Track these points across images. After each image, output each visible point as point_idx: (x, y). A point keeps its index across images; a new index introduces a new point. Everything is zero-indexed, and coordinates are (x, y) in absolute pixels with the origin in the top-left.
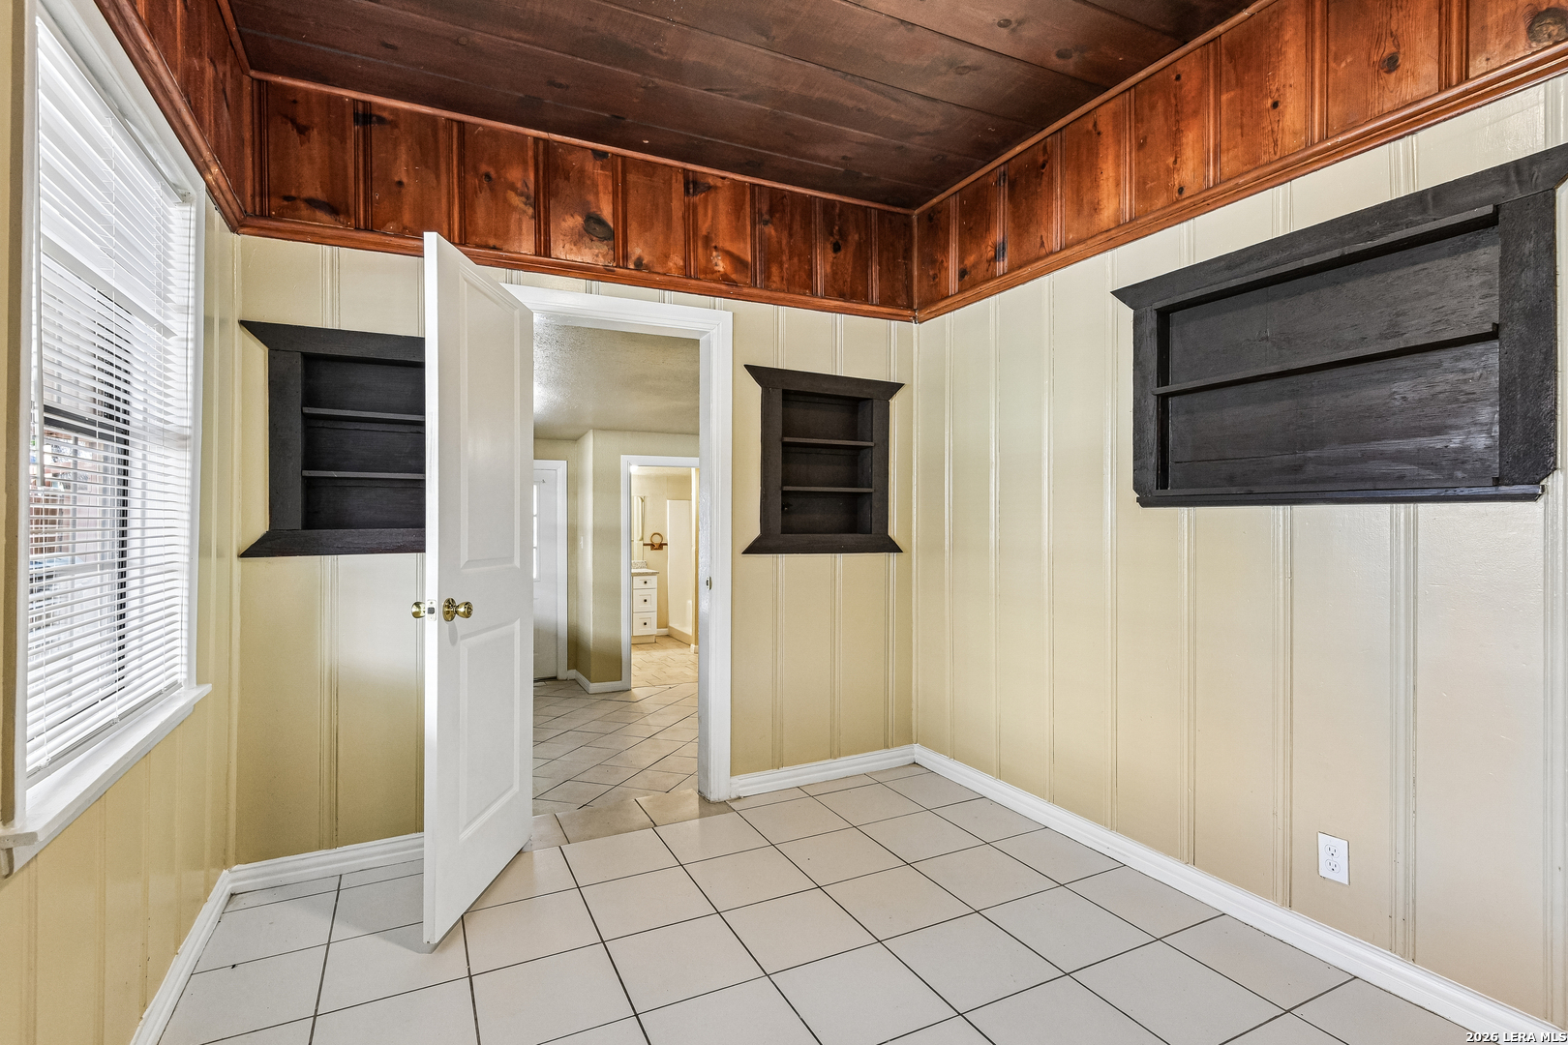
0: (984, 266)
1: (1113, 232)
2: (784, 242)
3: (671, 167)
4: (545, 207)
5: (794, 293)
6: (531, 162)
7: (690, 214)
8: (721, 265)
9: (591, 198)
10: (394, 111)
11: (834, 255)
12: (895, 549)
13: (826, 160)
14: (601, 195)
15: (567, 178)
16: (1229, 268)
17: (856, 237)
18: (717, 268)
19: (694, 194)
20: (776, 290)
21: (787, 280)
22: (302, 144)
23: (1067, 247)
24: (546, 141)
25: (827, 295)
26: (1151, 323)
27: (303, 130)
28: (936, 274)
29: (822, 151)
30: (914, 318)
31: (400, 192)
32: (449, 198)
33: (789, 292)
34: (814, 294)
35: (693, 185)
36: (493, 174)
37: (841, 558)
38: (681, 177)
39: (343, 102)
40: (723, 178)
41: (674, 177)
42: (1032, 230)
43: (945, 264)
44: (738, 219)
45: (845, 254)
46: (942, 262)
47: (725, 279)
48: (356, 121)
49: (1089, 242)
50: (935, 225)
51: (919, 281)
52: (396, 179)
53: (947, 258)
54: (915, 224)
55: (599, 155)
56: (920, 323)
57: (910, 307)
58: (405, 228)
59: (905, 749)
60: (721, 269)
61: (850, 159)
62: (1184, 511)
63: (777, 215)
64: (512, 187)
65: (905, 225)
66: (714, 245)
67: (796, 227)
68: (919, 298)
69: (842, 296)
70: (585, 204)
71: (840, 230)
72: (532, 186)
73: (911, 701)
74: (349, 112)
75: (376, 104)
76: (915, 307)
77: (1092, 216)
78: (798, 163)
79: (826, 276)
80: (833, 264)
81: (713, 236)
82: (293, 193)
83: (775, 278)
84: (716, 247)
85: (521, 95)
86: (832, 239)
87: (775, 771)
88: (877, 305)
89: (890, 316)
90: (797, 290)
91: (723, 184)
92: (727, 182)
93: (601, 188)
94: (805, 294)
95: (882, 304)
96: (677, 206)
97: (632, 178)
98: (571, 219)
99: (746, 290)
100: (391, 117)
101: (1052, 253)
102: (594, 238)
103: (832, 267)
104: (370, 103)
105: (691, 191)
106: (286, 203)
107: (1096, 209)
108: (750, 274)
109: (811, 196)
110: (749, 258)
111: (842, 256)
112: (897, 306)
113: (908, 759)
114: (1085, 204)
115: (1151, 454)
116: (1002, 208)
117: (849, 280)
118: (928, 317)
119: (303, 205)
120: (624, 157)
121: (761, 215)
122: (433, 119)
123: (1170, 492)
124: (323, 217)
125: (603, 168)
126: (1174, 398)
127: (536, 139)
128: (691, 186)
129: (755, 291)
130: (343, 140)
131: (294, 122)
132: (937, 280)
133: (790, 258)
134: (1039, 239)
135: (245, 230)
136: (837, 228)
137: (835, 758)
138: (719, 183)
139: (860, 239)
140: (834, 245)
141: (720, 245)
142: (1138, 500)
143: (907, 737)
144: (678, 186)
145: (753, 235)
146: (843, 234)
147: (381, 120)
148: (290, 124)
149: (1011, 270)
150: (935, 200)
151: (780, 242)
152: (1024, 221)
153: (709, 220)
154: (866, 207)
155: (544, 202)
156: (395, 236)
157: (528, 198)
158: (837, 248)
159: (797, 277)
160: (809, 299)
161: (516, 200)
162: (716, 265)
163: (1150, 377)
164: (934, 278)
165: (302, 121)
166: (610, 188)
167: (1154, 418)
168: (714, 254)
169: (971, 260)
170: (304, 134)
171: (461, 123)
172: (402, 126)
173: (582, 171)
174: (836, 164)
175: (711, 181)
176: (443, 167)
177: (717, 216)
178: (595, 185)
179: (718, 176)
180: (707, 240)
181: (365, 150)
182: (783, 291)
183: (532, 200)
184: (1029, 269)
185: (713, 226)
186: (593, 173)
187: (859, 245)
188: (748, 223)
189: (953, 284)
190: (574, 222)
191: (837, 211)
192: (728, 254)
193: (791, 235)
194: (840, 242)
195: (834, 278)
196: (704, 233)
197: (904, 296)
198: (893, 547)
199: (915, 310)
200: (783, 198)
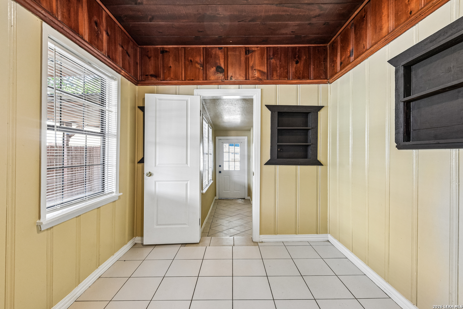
0: (347, 59)
1: (387, 37)
2: (278, 64)
3: (241, 47)
4: (205, 66)
5: (281, 80)
6: (202, 55)
7: (247, 60)
8: (257, 74)
9: (218, 61)
10: (169, 48)
11: (296, 65)
12: (320, 164)
13: (286, 34)
14: (221, 60)
15: (211, 57)
16: (431, 42)
17: (305, 57)
18: (255, 76)
19: (248, 54)
20: (275, 80)
21: (279, 76)
22: (150, 61)
23: (372, 46)
24: (206, 48)
25: (293, 79)
26: (402, 71)
27: (149, 58)
28: (334, 65)
29: (284, 31)
30: (328, 82)
31: (170, 69)
32: (182, 69)
33: (279, 80)
34: (288, 79)
35: (248, 51)
36: (192, 60)
37: (299, 167)
38: (244, 50)
39: (158, 49)
40: (257, 47)
41: (242, 51)
42: (361, 42)
43: (336, 61)
44: (262, 59)
45: (300, 65)
46: (336, 60)
47: (258, 79)
48: (161, 53)
49: (379, 43)
50: (334, 48)
51: (329, 69)
52: (169, 66)
53: (337, 58)
54: (328, 49)
55: (220, 48)
56: (331, 83)
57: (326, 78)
58: (172, 78)
59: (324, 235)
60: (257, 76)
61: (294, 32)
62: (414, 151)
63: (276, 55)
64: (197, 62)
65: (324, 50)
66: (254, 69)
67: (282, 58)
68: (329, 75)
69: (299, 78)
70: (216, 63)
71: (298, 56)
72: (202, 61)
73: (327, 219)
74: (160, 52)
75: (165, 47)
76: (328, 78)
77: (380, 32)
78: (278, 37)
79: (293, 73)
80: (295, 68)
81: (254, 66)
82: (148, 74)
83: (275, 76)
84: (255, 69)
85: (194, 37)
86: (295, 60)
87: (275, 235)
88: (312, 80)
89: (318, 83)
90: (282, 79)
91: (257, 49)
92: (259, 48)
93: (220, 58)
94: (285, 80)
95: (315, 79)
96: (243, 59)
97: (229, 53)
98: (212, 68)
99: (265, 81)
100: (168, 50)
101: (367, 50)
102: (219, 73)
103: (295, 69)
104: (164, 47)
105: (247, 53)
106: (146, 77)
107: (381, 29)
108: (266, 76)
109: (288, 47)
110: (266, 71)
111: (299, 65)
112: (321, 79)
113: (326, 239)
114: (378, 28)
115: (401, 127)
116: (352, 36)
117: (302, 72)
118: (332, 81)
119: (149, 76)
120: (227, 48)
121: (270, 56)
122: (178, 48)
123: (411, 143)
124: (154, 79)
125: (221, 52)
126: (413, 102)
127: (203, 48)
128: (247, 52)
129: (268, 81)
130: (158, 59)
131: (148, 56)
132: (334, 67)
133: (280, 69)
134: (363, 46)
135: (139, 85)
136: (297, 56)
137: (297, 234)
138: (256, 49)
139: (306, 58)
140: (296, 61)
141: (256, 68)
142: (396, 147)
143: (325, 231)
144: (243, 53)
145: (267, 63)
146: (299, 58)
147: (166, 51)
148: (147, 57)
149: (355, 59)
150: (333, 39)
151: (276, 64)
152: (359, 39)
153: (253, 61)
154: (309, 47)
155: (205, 65)
156: (169, 81)
157: (201, 65)
158: (297, 62)
159: (282, 74)
160: (287, 81)
161: (198, 66)
162: (255, 75)
163: (401, 95)
164: (333, 67)
165: (149, 56)
166: (223, 58)
167: (403, 112)
168: (254, 71)
169: (343, 58)
170: (150, 59)
171: (184, 48)
172: (171, 52)
173: (215, 54)
174: (291, 34)
175: (253, 49)
176: (180, 60)
177: (255, 60)
178: (219, 57)
179: (256, 47)
180: (252, 67)
181: (163, 60)
182: (278, 80)
183: (202, 65)
184: (360, 58)
185: (254, 63)
186: (218, 54)
187: (306, 60)
188: (266, 60)
189: (339, 68)
190: (213, 69)
191: (297, 50)
192: (259, 71)
193: (280, 61)
194: (298, 60)
195: (296, 73)
196: (251, 65)
197: (324, 75)
198: (319, 164)
199: (328, 79)
200: (277, 49)
